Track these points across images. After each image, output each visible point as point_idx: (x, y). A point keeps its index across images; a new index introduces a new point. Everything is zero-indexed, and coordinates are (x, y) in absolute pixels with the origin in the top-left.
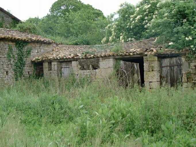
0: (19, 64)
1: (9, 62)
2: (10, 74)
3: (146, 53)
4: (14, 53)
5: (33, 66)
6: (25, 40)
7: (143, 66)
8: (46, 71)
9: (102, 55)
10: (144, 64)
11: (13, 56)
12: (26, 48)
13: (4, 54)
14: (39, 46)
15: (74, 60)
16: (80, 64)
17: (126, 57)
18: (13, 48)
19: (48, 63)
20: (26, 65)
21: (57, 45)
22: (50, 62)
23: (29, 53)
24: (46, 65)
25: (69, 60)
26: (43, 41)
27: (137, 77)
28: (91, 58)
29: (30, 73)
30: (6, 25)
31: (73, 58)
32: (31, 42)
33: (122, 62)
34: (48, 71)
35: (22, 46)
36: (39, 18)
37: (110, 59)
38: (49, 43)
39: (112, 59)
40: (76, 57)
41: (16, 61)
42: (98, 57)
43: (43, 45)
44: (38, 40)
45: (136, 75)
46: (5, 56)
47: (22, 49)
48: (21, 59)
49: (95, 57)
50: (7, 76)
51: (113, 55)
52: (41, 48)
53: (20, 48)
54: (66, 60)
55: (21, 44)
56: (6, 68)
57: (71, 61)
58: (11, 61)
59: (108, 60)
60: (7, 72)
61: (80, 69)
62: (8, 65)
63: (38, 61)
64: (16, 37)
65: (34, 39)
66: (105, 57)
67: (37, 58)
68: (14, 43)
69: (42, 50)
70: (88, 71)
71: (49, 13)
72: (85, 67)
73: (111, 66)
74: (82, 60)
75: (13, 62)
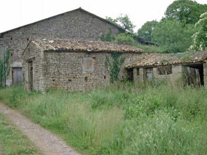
0: (114, 71)
1: (106, 69)
2: (107, 78)
3: (205, 61)
4: (111, 62)
5: (126, 72)
6: (118, 51)
7: (203, 71)
8: (135, 75)
9: (174, 63)
10: (204, 70)
11: (110, 64)
12: (120, 57)
13: (102, 63)
14: (132, 55)
15: (154, 67)
16: (158, 70)
17: (190, 64)
18: (110, 58)
19: (137, 69)
20: (120, 71)
21: (149, 53)
22: (138, 68)
23: (123, 61)
24: (135, 71)
25: (151, 67)
26: (134, 51)
27: (198, 80)
28: (166, 65)
29: (124, 77)
30: (113, 35)
31: (153, 65)
32: (124, 53)
33: (188, 68)
34: (137, 75)
35: (117, 56)
36: (157, 21)
37: (180, 66)
38: (140, 53)
39: (181, 66)
40: (155, 65)
41: (112, 68)
42: (170, 65)
43: (135, 54)
44: (130, 51)
45: (197, 79)
46: (103, 64)
47: (117, 58)
48: (116, 67)
49: (168, 64)
50: (104, 80)
51: (181, 63)
52: (133, 57)
53: (115, 58)
54: (149, 67)
55: (116, 55)
56: (104, 74)
57: (152, 68)
58: (108, 68)
59: (178, 66)
60: (105, 77)
61: (159, 74)
62: (106, 71)
63: (130, 67)
64: (111, 49)
65: (126, 50)
66: (176, 64)
67: (129, 65)
68: (111, 54)
69: (134, 59)
70: (164, 75)
71: (165, 16)
72: (162, 73)
73: (180, 71)
74: (160, 67)
75: (110, 68)
